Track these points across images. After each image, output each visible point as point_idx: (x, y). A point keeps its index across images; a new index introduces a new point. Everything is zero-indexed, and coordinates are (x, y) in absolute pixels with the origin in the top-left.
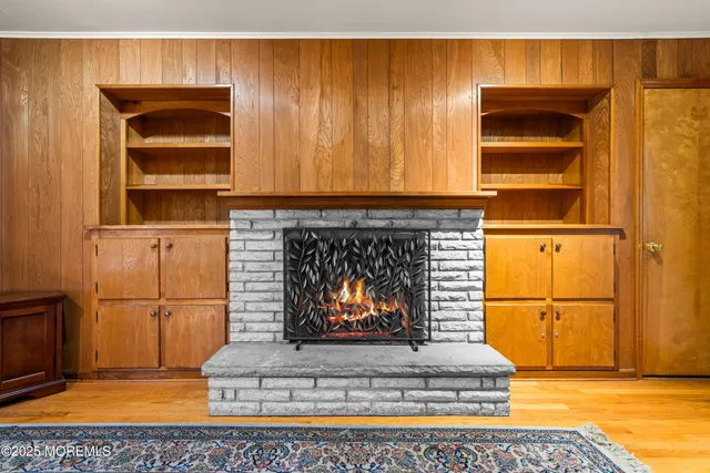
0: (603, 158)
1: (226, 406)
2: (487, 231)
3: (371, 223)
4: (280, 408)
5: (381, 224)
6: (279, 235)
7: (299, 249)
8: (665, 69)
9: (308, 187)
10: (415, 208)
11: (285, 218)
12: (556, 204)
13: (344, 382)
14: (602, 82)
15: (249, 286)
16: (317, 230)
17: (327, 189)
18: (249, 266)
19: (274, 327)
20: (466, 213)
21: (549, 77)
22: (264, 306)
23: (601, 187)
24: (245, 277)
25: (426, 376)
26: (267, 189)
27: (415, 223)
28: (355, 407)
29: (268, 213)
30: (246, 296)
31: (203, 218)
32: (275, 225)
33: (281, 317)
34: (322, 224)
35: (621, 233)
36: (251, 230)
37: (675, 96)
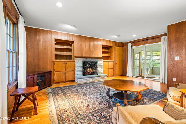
0: (112, 53)
1: (80, 82)
2: (103, 61)
3: (92, 60)
4: (86, 82)
5: (93, 60)
6: (82, 62)
7: (84, 63)
8: (117, 45)
9: (84, 56)
10: (96, 58)
11: (83, 59)
12: (107, 58)
13: (92, 78)
14: (112, 45)
15: (78, 68)
16: (86, 61)
17: (86, 56)
18: (78, 66)
19: (81, 74)
20: (101, 59)
21: (108, 44)
22: (80, 71)
23: (112, 56)
24: (78, 67)
25: (100, 76)
26: (79, 56)
27: (97, 60)
28: (93, 80)
29: (80, 59)
30: (78, 70)
31: (64, 59)
32: (81, 60)
33: (82, 72)
34: (87, 60)
35: (114, 61)
36: (78, 61)
37: (118, 47)
